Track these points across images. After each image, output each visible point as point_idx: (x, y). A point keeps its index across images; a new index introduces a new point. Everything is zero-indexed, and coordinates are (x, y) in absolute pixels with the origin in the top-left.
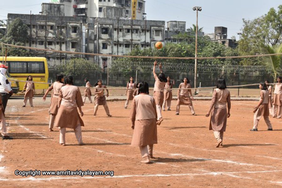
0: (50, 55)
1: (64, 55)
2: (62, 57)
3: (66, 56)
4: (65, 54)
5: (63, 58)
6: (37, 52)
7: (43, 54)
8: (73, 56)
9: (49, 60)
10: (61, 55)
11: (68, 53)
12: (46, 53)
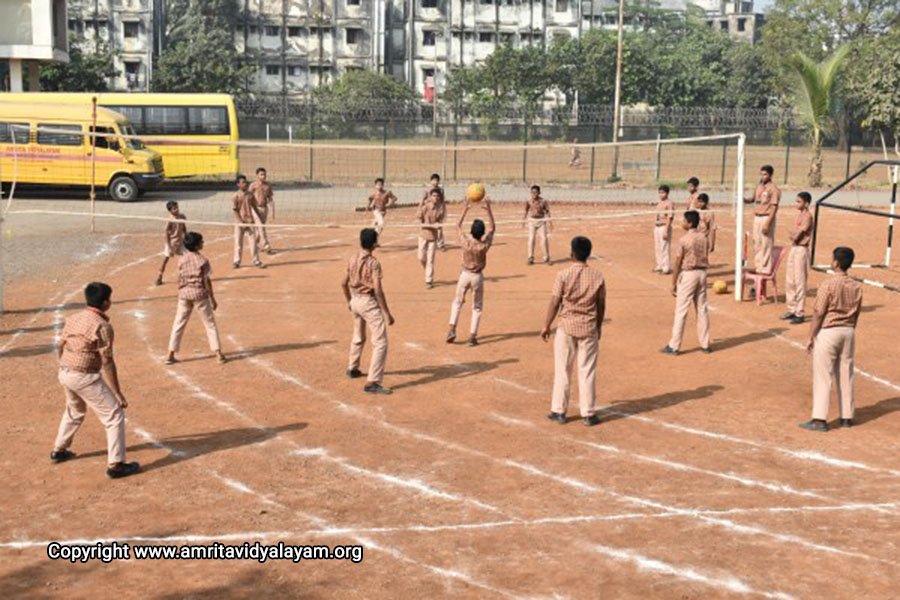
0: (295, 60)
1: (328, 61)
2: (324, 65)
3: (335, 63)
4: (331, 59)
5: (326, 69)
6: (263, 54)
7: (277, 59)
8: (351, 62)
9: (292, 73)
10: (321, 61)
11: (338, 55)
12: (284, 55)
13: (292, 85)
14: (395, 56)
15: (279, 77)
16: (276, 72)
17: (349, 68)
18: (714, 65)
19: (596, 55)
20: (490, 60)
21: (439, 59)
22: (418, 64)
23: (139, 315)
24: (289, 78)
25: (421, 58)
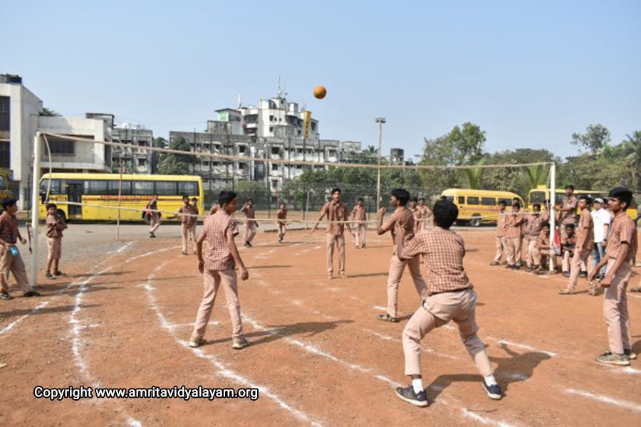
0: (216, 176)
2: (229, 178)
3: (233, 177)
4: (231, 176)
5: (230, 180)
6: (201, 173)
7: (207, 175)
8: (240, 177)
9: (214, 182)
10: (227, 176)
11: (235, 174)
12: (211, 174)
13: (214, 187)
14: (259, 176)
15: (208, 183)
16: (207, 182)
17: (239, 180)
18: (396, 179)
19: (348, 174)
20: (302, 176)
21: (280, 176)
22: (270, 178)
23: (147, 287)
24: (213, 184)
25: (271, 176)
